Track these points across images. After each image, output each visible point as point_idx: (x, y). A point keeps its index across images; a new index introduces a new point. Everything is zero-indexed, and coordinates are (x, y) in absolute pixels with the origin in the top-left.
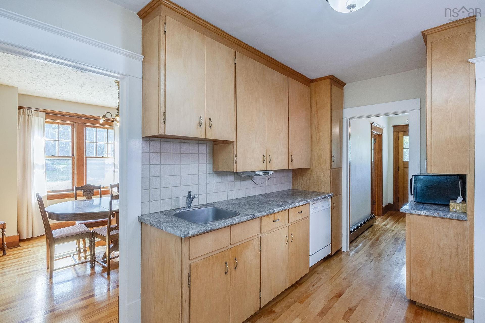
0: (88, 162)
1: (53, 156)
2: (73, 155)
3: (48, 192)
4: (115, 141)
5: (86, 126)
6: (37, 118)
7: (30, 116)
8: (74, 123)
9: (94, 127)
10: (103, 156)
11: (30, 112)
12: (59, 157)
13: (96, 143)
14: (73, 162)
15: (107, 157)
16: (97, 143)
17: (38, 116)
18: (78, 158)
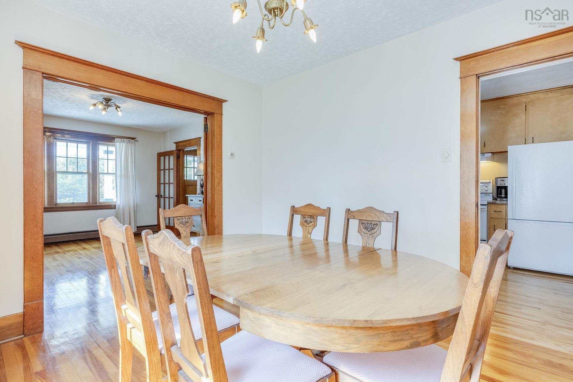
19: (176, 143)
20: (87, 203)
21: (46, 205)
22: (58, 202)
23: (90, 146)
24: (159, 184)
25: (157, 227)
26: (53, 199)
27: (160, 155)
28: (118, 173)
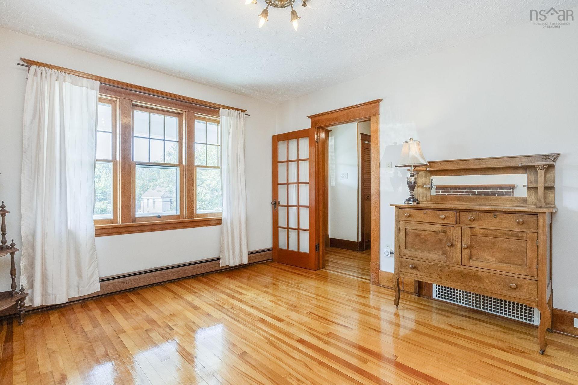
19: (311, 117)
20: (178, 217)
21: (118, 222)
22: (136, 216)
23: (184, 121)
24: (276, 184)
25: (271, 252)
26: (130, 211)
27: (277, 139)
28: (225, 166)
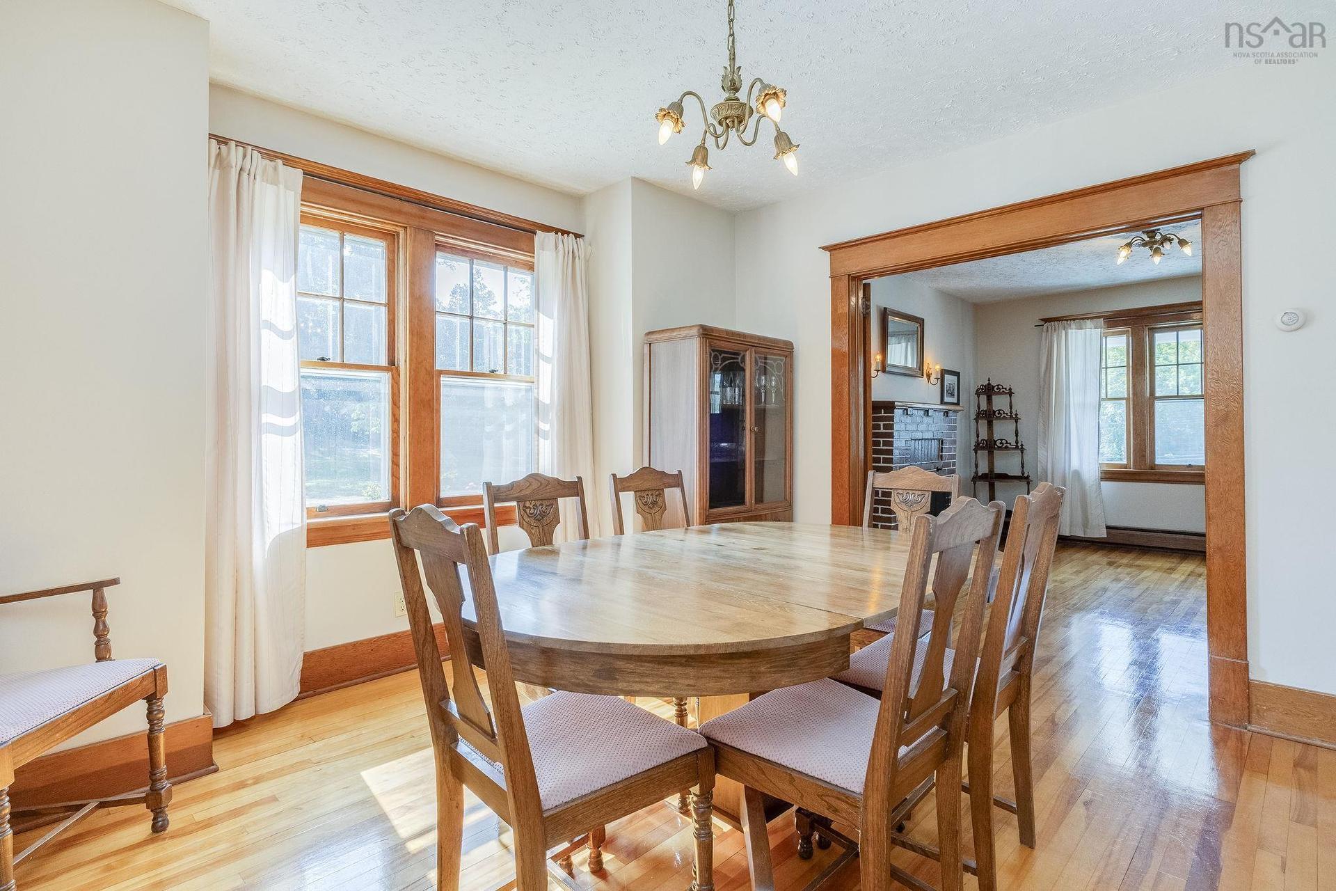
0: (443, 391)
1: (323, 359)
2: (392, 362)
3: (311, 512)
4: (539, 311)
5: (439, 246)
6: (270, 189)
7: (245, 175)
8: (398, 229)
9: (464, 252)
10: (493, 371)
11: (245, 156)
12: (343, 366)
13: (468, 321)
14: (396, 391)
15: (505, 376)
16: (471, 318)
17: (275, 182)
18: (413, 373)
21: (1129, 469)
